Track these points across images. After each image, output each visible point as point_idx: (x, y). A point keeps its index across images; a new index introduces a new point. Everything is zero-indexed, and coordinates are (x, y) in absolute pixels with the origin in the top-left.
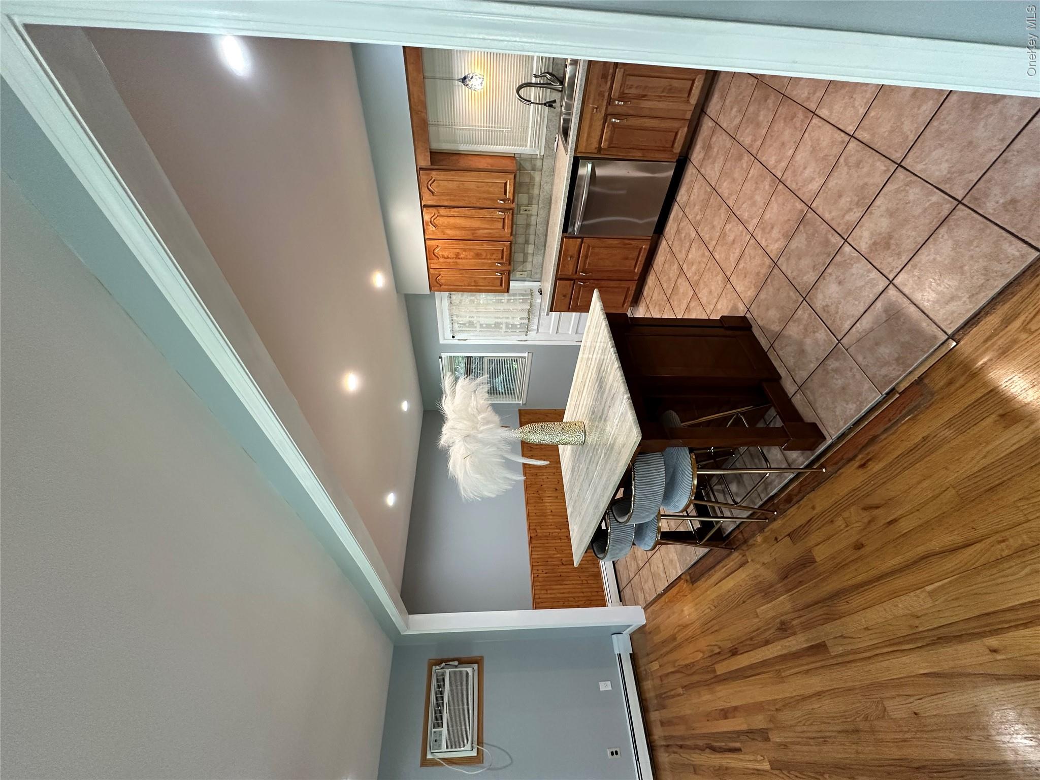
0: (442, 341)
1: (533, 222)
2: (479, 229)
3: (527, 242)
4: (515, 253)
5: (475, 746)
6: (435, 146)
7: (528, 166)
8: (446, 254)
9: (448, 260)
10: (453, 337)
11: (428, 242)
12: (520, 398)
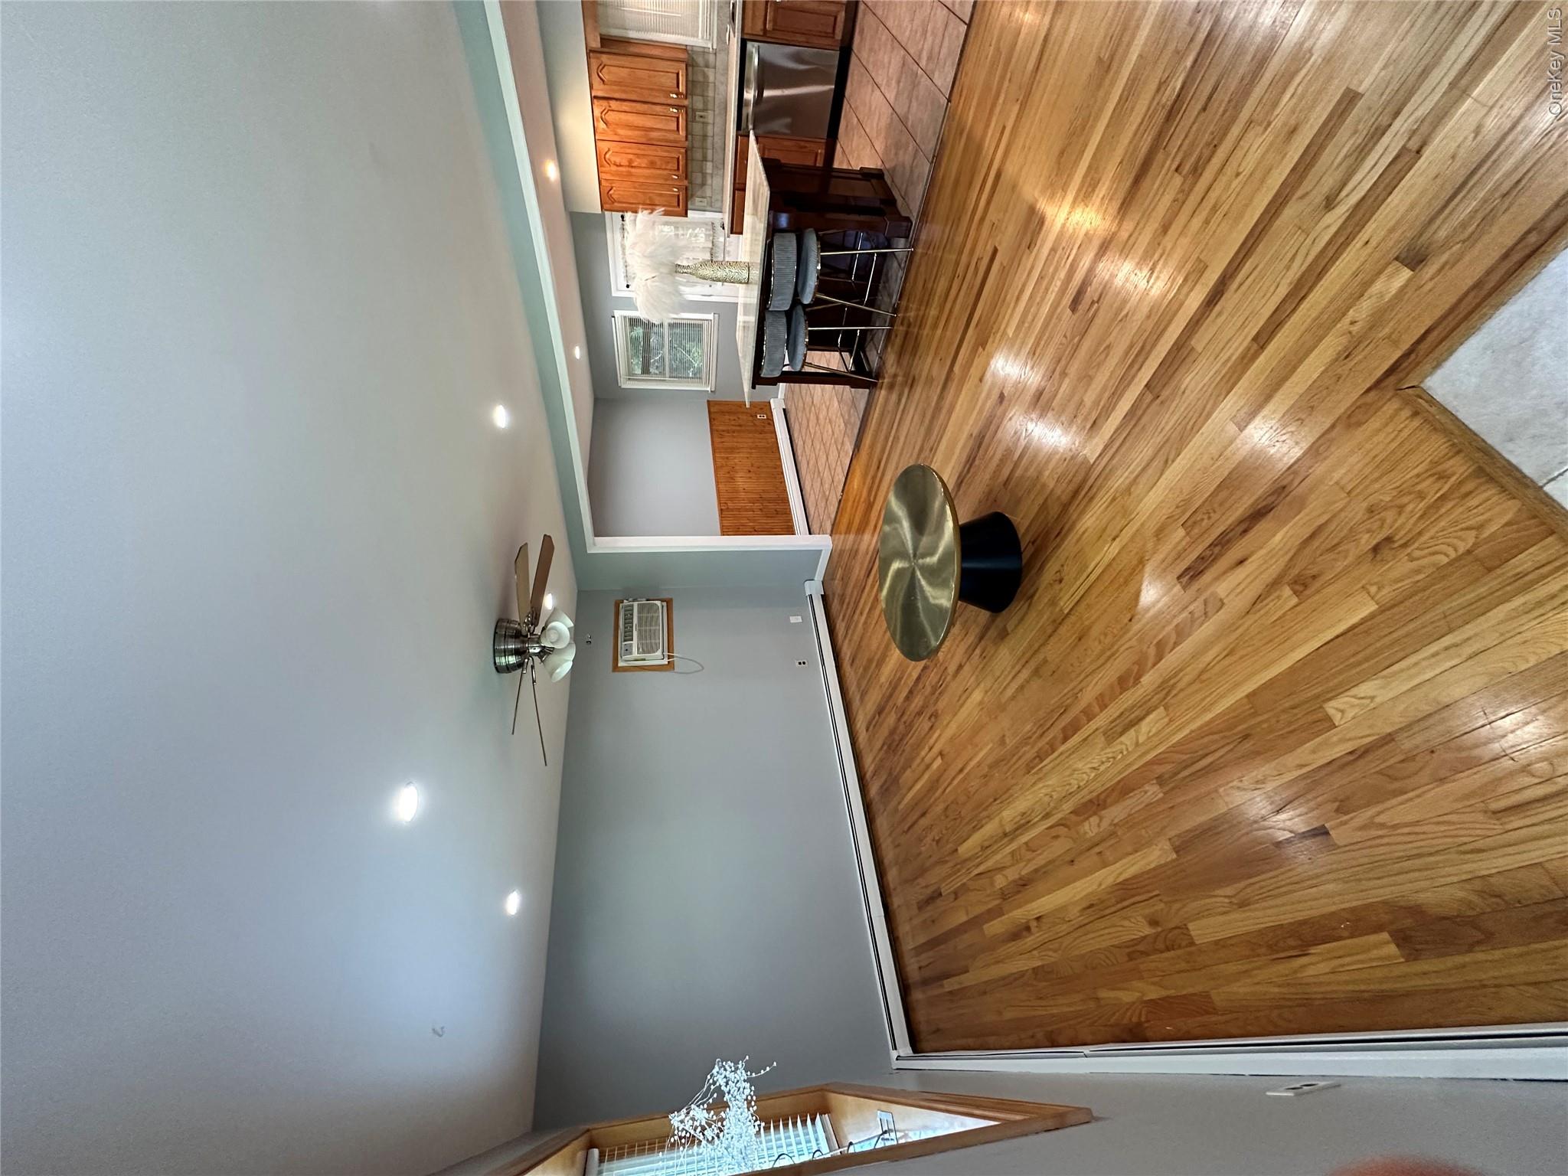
0: (614, 294)
1: (710, 133)
2: (652, 129)
3: (705, 159)
4: (692, 172)
5: (666, 653)
6: (605, 31)
7: (700, 60)
8: (618, 160)
9: (621, 169)
10: (628, 286)
11: (598, 143)
12: (708, 382)
